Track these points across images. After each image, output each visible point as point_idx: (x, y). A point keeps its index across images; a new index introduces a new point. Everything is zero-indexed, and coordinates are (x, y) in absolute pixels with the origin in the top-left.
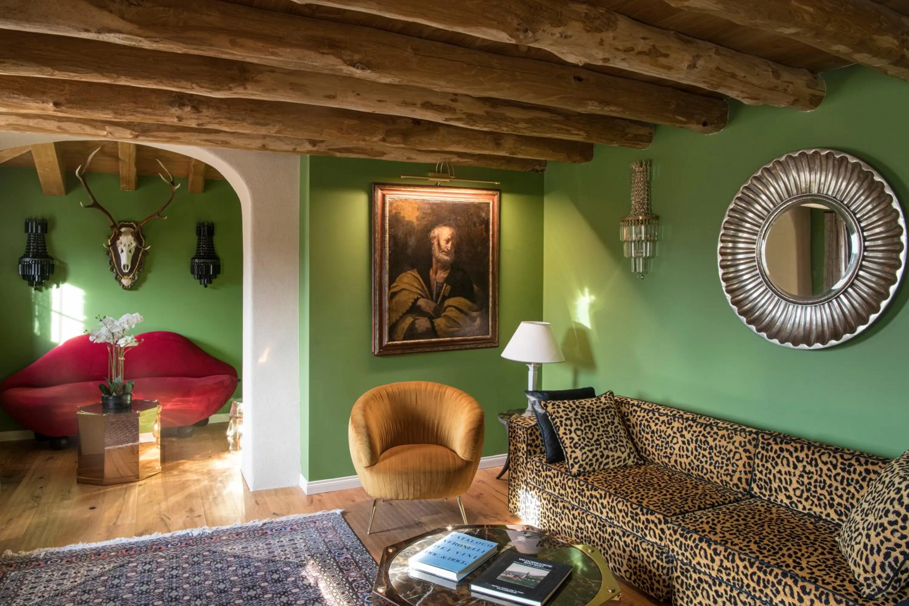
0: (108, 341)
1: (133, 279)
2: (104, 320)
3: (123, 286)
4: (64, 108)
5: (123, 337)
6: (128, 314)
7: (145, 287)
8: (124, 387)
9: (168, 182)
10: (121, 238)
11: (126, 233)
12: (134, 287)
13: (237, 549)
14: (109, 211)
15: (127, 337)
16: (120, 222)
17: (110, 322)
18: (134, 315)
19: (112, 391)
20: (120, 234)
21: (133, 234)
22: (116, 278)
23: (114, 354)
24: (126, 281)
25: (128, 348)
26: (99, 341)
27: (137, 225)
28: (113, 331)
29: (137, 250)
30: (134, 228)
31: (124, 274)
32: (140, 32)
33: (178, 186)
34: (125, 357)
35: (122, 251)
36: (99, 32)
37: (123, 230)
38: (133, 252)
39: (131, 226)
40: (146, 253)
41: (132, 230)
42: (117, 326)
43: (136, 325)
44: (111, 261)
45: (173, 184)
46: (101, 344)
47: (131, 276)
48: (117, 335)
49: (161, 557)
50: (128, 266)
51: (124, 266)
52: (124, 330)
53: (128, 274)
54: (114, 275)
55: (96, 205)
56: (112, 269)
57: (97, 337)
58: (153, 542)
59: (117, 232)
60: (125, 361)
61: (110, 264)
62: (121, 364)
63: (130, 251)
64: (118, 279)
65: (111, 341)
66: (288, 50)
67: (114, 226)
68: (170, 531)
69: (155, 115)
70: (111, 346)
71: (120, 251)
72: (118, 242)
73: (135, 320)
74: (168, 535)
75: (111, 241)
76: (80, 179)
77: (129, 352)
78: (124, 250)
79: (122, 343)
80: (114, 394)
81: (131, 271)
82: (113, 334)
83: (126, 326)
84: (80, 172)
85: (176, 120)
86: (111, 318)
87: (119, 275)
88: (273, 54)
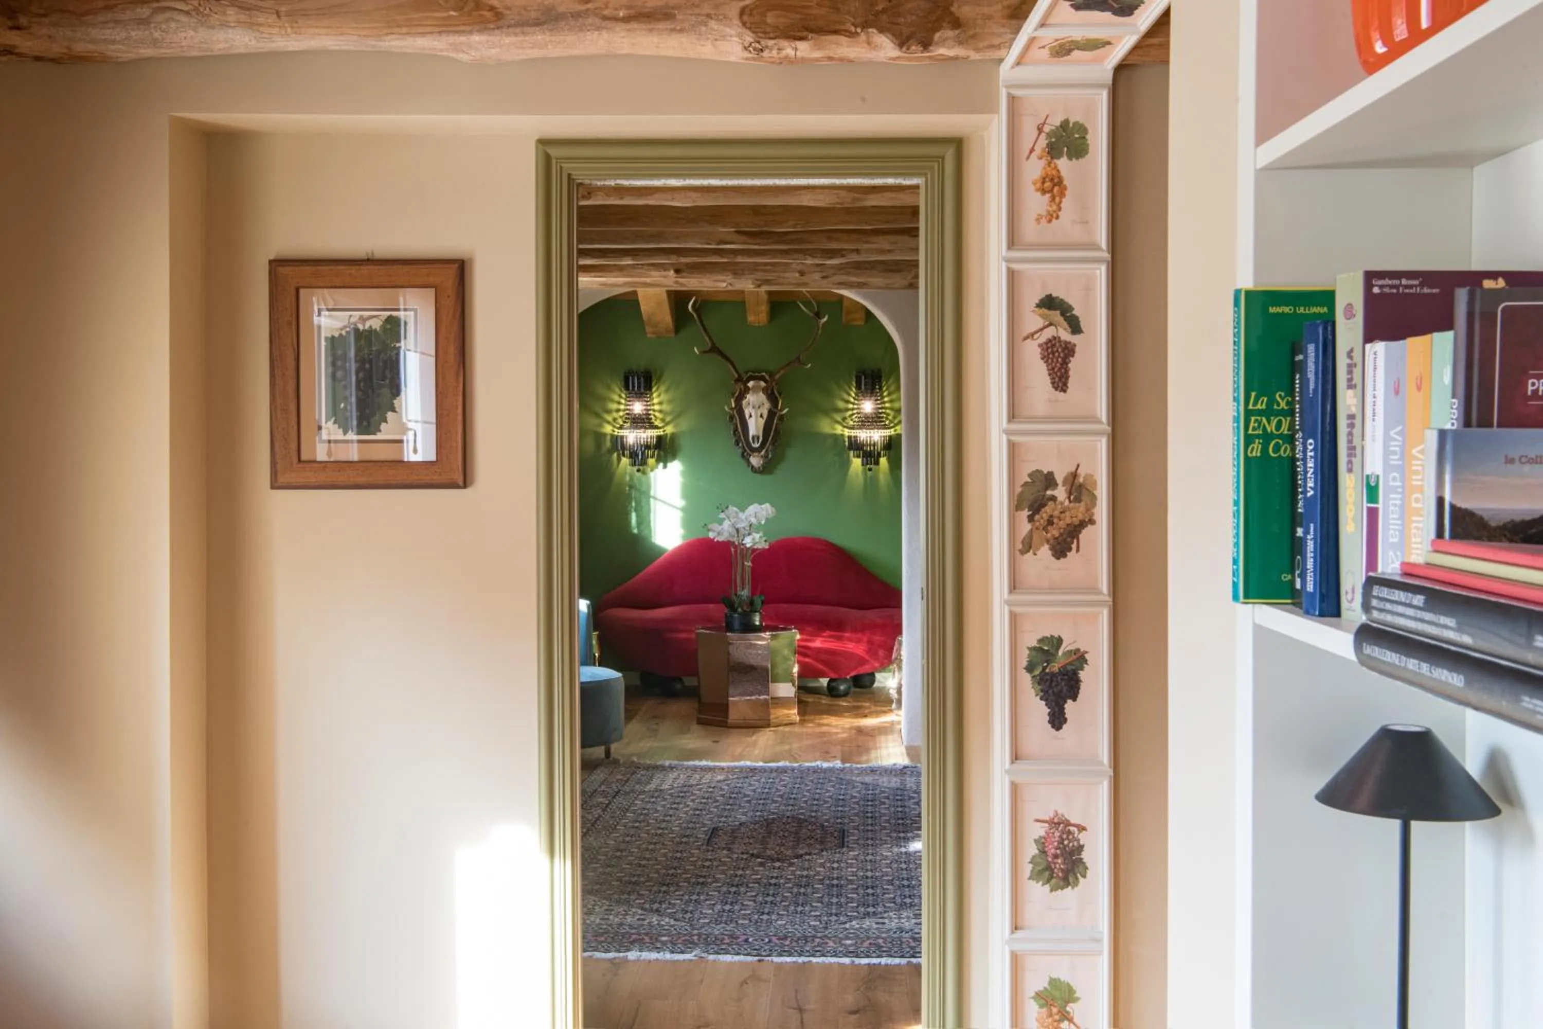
0: (732, 540)
1: (766, 457)
2: (726, 511)
3: (753, 467)
4: (684, 274)
5: (749, 534)
6: (756, 505)
7: (782, 470)
8: (752, 603)
9: (811, 314)
10: (748, 396)
11: (755, 389)
12: (766, 469)
13: (868, 779)
14: (732, 359)
15: (755, 534)
16: (747, 372)
17: (735, 515)
18: (763, 506)
19: (736, 606)
20: (747, 390)
21: (765, 390)
22: (743, 456)
23: (739, 557)
24: (756, 461)
25: (757, 549)
26: (721, 539)
27: (770, 376)
28: (738, 526)
29: (771, 414)
30: (766, 381)
31: (754, 450)
32: (749, 241)
33: (825, 319)
34: (753, 562)
35: (751, 416)
36: (718, 244)
37: (751, 384)
38: (765, 416)
39: (762, 378)
40: (781, 418)
41: (763, 384)
42: (742, 520)
43: (767, 520)
44: (736, 430)
45: (818, 315)
46: (723, 542)
47: (763, 453)
48: (742, 531)
49: (786, 778)
50: (758, 438)
51: (753, 438)
52: (751, 525)
53: (758, 450)
54: (740, 451)
55: (714, 349)
56: (737, 443)
57: (719, 534)
58: (778, 768)
59: (742, 387)
60: (753, 569)
61: (735, 434)
62: (748, 572)
63: (761, 416)
64: (745, 457)
65: (735, 540)
66: (881, 238)
67: (739, 380)
68: (798, 762)
69: (774, 272)
70: (736, 547)
71: (747, 416)
72: (744, 402)
73: (764, 513)
74: (796, 765)
75: (735, 402)
76: (695, 316)
77: (758, 556)
78: (753, 414)
79: (748, 542)
80: (740, 610)
81: (763, 445)
82: (737, 530)
83: (754, 520)
84: (693, 306)
85: (797, 275)
86: (735, 509)
87: (746, 451)
88: (867, 242)
